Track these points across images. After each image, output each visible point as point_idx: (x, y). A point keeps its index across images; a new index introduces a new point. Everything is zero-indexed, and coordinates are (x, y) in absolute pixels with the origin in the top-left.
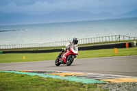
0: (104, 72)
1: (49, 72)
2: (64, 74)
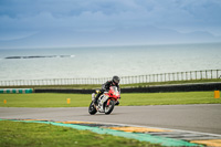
0: (197, 129)
1: (108, 126)
2: (133, 128)
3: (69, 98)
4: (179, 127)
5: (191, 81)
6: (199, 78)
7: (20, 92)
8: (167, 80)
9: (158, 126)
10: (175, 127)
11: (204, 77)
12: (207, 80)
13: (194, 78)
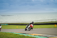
1: (28, 34)
2: (34, 34)
3: (17, 26)
4: (46, 34)
5: (49, 22)
6: (51, 21)
7: (5, 25)
8: (43, 22)
9: (40, 34)
10: (45, 34)
11: (52, 21)
12: (53, 22)
13: (49, 21)
